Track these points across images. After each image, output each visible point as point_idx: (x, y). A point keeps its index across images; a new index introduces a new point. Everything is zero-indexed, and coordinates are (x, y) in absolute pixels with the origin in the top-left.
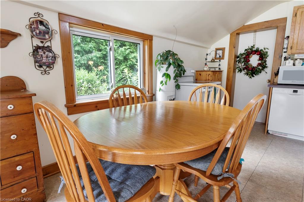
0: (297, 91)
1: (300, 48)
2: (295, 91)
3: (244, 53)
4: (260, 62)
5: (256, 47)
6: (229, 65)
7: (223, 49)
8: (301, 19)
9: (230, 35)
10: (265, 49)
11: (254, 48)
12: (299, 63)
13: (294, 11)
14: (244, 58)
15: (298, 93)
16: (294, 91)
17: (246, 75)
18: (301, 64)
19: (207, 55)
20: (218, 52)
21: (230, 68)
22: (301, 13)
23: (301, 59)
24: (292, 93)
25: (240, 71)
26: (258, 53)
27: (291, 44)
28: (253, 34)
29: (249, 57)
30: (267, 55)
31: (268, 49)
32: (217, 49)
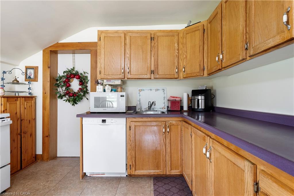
0: (106, 120)
1: (107, 74)
2: (104, 121)
3: (63, 76)
4: (80, 87)
5: (76, 70)
6: (44, 89)
7: (35, 69)
8: (105, 43)
9: (42, 51)
10: (84, 73)
11: (74, 70)
12: (108, 89)
13: (98, 35)
14: (64, 81)
15: (106, 123)
16: (102, 120)
17: (68, 101)
18: (110, 91)
19: (4, 72)
20: (29, 71)
21: (45, 93)
22: (104, 38)
23: (110, 85)
24: (101, 123)
25: (61, 97)
26: (77, 77)
27: (99, 68)
28: (72, 55)
29: (69, 81)
30: (87, 80)
31: (88, 74)
32: (27, 68)
